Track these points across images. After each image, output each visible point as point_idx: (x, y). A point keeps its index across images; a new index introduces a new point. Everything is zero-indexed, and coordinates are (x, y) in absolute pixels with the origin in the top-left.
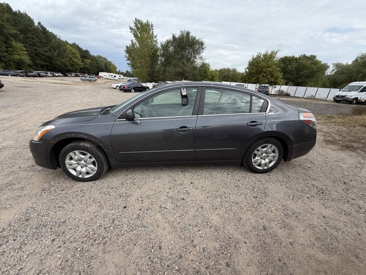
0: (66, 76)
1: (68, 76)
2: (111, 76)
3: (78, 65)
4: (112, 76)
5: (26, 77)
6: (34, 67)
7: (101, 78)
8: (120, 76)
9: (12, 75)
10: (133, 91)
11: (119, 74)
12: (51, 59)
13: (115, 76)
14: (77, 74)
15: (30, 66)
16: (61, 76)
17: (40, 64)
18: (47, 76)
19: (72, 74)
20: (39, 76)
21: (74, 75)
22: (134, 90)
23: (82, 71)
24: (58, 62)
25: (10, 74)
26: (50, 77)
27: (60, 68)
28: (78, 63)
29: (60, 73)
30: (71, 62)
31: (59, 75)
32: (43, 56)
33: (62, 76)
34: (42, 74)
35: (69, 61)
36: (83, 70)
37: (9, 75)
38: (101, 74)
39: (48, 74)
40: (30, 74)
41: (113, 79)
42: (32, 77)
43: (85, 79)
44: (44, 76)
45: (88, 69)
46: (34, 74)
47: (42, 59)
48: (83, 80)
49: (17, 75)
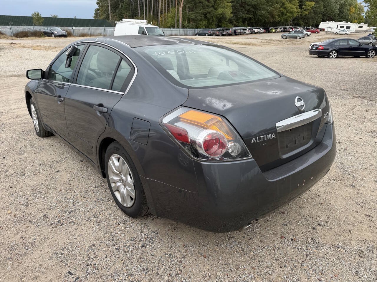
0: (269, 32)
1: (271, 32)
2: (341, 27)
3: (291, 12)
4: (343, 27)
5: (221, 36)
6: (235, 23)
7: (321, 32)
8: (362, 27)
9: (209, 35)
10: (334, 54)
11: (359, 23)
12: (256, 9)
13: (348, 28)
14: (286, 28)
15: (230, 21)
16: (261, 33)
17: (242, 18)
18: (244, 34)
19: (277, 29)
20: (235, 34)
21: (280, 30)
22: (336, 54)
23: (296, 22)
24: (264, 12)
25: (207, 33)
26: (247, 34)
27: (265, 21)
28: (291, 10)
29: (261, 28)
30: (282, 9)
31: (259, 32)
32: (248, 5)
33: (263, 33)
34: (239, 31)
35: (280, 8)
36: (298, 21)
37: (207, 35)
38: (322, 25)
39: (246, 30)
40: (226, 32)
41: (342, 32)
42: (227, 36)
43: (288, 36)
44: (241, 34)
45: (308, 18)
46: (229, 31)
47: (246, 11)
48: (284, 37)
49: (213, 34)
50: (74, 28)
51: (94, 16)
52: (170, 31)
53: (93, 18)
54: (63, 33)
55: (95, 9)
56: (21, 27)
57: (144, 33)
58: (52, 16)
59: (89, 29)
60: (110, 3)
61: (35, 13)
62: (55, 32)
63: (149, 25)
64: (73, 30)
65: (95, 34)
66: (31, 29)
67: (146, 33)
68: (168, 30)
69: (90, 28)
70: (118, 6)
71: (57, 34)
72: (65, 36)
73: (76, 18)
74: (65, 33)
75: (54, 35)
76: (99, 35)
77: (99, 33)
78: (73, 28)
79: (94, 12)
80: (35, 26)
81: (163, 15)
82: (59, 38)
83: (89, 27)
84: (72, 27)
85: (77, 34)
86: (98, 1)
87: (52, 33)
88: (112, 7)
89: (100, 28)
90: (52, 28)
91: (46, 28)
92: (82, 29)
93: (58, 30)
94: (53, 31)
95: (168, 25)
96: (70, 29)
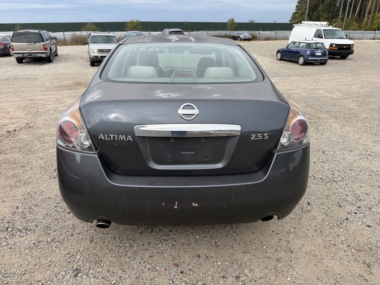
50: (261, 32)
51: (291, 20)
52: (374, 34)
53: (289, 22)
54: (248, 37)
55: (293, 12)
56: (215, 31)
57: (320, 36)
58: (249, 21)
59: (275, 33)
60: (309, 6)
61: (231, 19)
62: (242, 36)
63: (331, 28)
64: (259, 34)
65: (280, 37)
66: (223, 34)
67: (322, 36)
68: (371, 33)
69: (277, 31)
70: (318, 8)
71: (243, 38)
72: (249, 40)
73: (276, 22)
74: (250, 37)
75: (240, 39)
76: (284, 38)
77: (284, 37)
78: (259, 33)
79: (292, 16)
80: (227, 30)
81: (371, 16)
82: (243, 41)
83: (275, 31)
84: (259, 31)
85: (262, 38)
86: (298, 4)
87: (239, 37)
88: (310, 9)
89: (287, 31)
90: (240, 32)
91: (235, 33)
92: (268, 33)
93: (245, 34)
94: (239, 35)
95: (374, 27)
96: (257, 33)
